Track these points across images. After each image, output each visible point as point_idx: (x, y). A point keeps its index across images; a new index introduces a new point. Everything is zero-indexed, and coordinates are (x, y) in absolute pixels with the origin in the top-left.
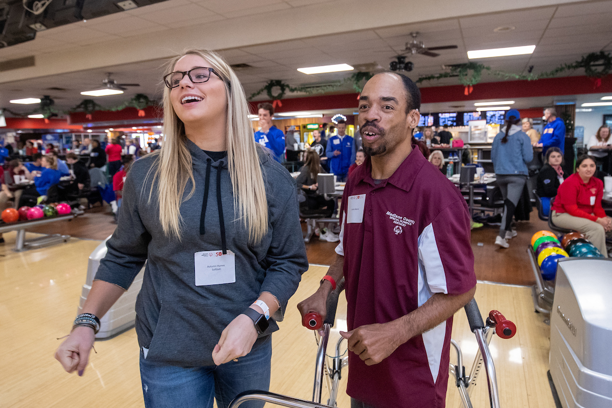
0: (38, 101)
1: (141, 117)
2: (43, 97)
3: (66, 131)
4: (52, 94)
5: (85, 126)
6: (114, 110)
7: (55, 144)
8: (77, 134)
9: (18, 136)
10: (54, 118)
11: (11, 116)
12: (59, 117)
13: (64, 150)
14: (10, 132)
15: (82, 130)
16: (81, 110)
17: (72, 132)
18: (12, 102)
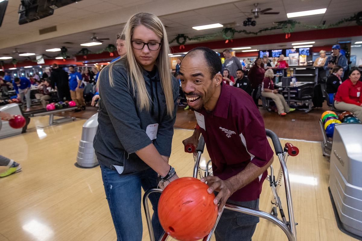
0: (59, 50)
1: (112, 57)
2: (62, 47)
4: (66, 45)
5: (83, 62)
6: (97, 53)
9: (51, 69)
10: (68, 58)
11: (47, 58)
12: (71, 58)
14: (47, 66)
15: (82, 64)
16: (81, 54)
17: (77, 66)
18: (47, 50)
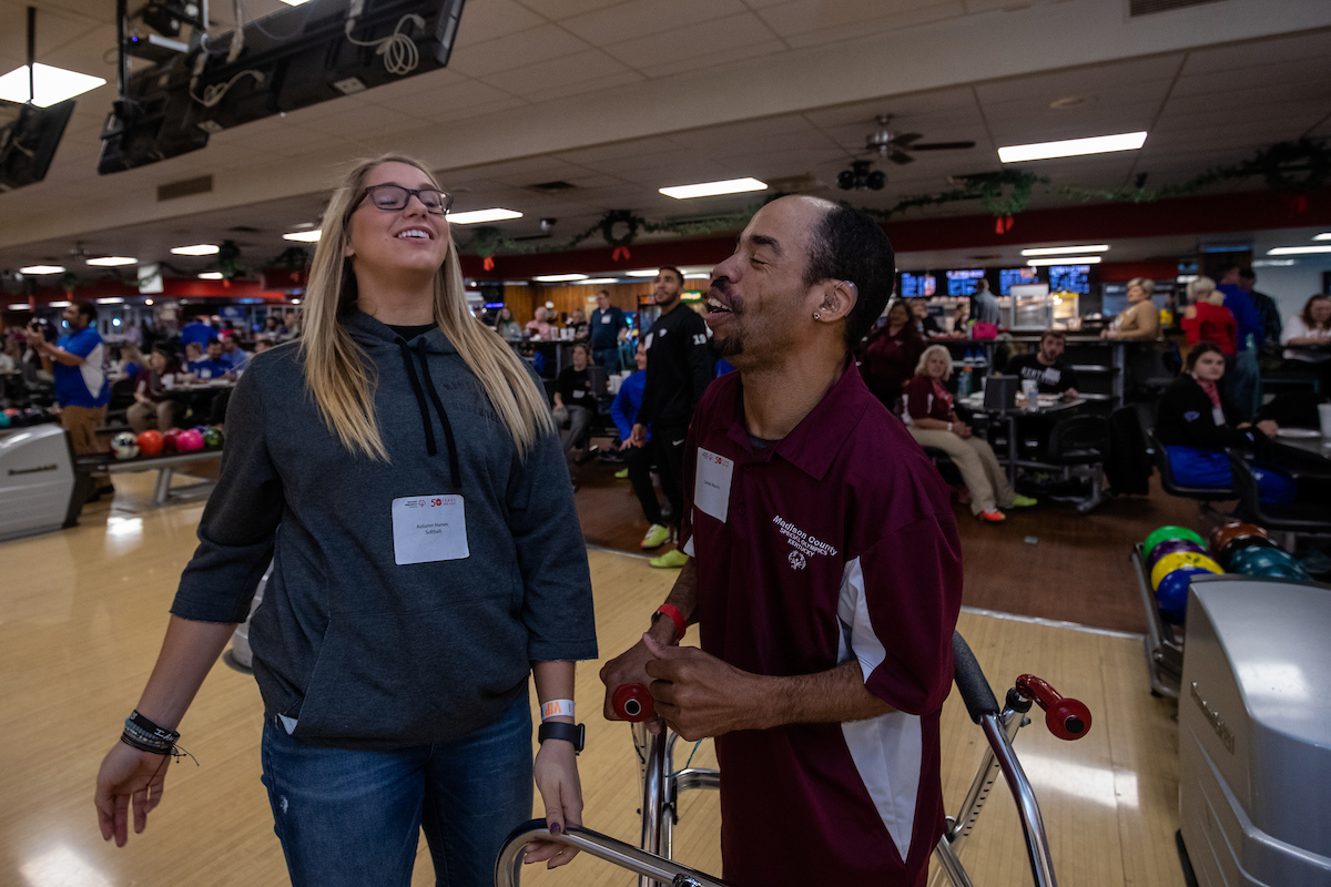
0: (214, 249)
2: (222, 243)
3: (258, 301)
4: (238, 238)
5: (288, 292)
7: (238, 322)
8: (276, 306)
9: (181, 309)
10: (240, 278)
11: (173, 275)
12: (248, 278)
13: (253, 333)
14: (168, 301)
15: (283, 299)
16: (283, 265)
17: (267, 302)
18: (176, 251)
